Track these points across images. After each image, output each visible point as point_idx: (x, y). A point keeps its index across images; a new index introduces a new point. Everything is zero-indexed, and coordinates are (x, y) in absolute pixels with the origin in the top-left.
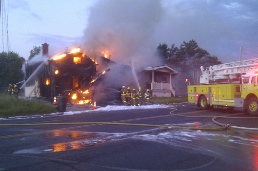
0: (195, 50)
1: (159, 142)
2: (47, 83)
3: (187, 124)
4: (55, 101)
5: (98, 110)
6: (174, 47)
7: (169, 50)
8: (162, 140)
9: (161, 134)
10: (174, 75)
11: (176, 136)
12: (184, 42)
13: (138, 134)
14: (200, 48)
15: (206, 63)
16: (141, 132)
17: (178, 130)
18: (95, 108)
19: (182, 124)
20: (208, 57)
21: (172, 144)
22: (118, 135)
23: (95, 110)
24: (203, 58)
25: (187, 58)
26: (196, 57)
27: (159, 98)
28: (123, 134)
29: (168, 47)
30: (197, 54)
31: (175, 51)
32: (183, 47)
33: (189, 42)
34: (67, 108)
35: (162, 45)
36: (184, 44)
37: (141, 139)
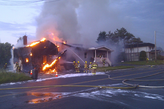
0: (125, 34)
1: (90, 97)
2: (27, 61)
3: (113, 85)
4: (31, 72)
5: (59, 77)
6: (111, 33)
7: (107, 35)
8: (92, 97)
9: (93, 92)
10: (110, 52)
11: (103, 93)
12: (117, 30)
13: (78, 93)
14: (128, 32)
15: (133, 43)
16: (81, 91)
17: (105, 89)
18: (57, 76)
19: (109, 85)
20: (133, 39)
21: (98, 99)
22: (64, 94)
23: (57, 77)
24: (131, 39)
25: (119, 40)
26: (126, 39)
27: (100, 68)
28: (68, 93)
29: (106, 34)
30: (126, 37)
31: (111, 36)
32: (116, 33)
33: (120, 29)
34: (38, 77)
35: (102, 32)
36: (117, 31)
37: (79, 96)
